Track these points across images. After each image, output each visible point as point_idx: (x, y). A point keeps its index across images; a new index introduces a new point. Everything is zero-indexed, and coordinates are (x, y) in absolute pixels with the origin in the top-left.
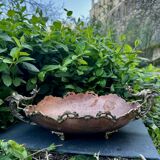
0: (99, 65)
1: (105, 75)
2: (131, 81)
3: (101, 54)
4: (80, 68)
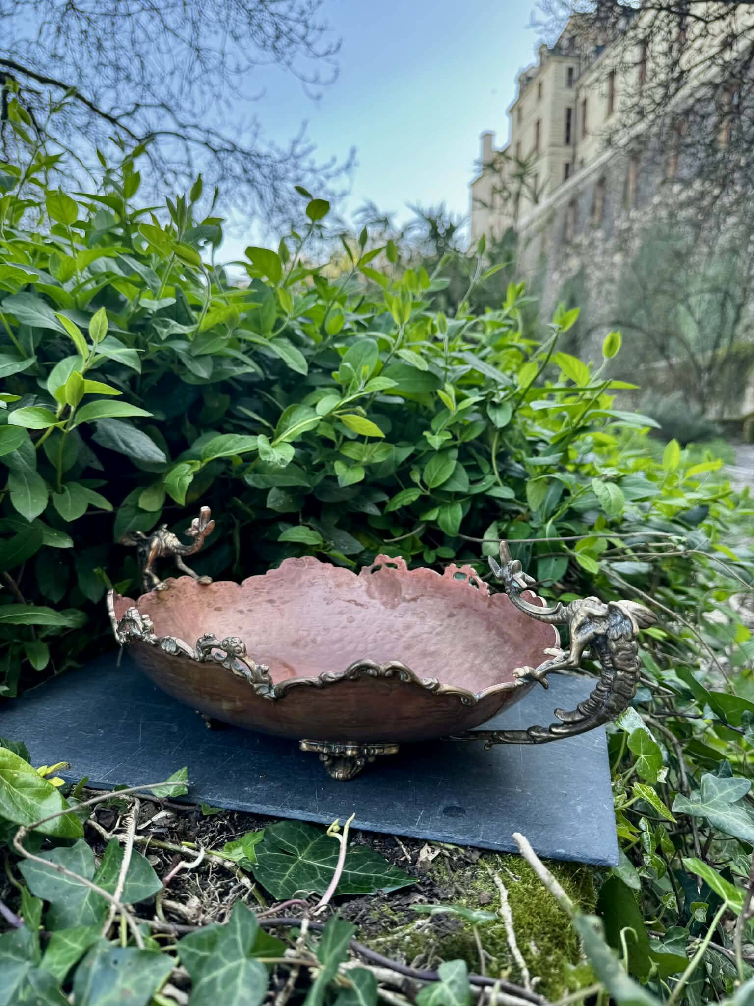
0: (436, 441)
1: (461, 485)
2: (574, 515)
3: (448, 394)
4: (351, 452)
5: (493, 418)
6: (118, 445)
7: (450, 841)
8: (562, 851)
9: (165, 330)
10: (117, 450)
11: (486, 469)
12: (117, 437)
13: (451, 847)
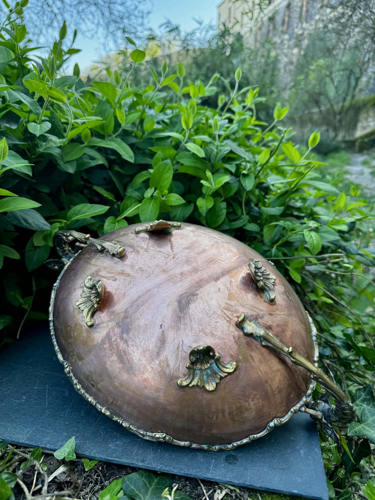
2: (288, 243)
5: (244, 185)
6: (21, 223)
7: (230, 483)
8: (295, 491)
9: (44, 144)
10: (20, 225)
11: (239, 212)
12: (20, 217)
13: (232, 488)
